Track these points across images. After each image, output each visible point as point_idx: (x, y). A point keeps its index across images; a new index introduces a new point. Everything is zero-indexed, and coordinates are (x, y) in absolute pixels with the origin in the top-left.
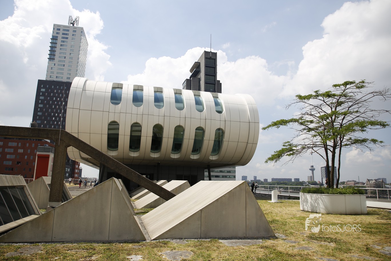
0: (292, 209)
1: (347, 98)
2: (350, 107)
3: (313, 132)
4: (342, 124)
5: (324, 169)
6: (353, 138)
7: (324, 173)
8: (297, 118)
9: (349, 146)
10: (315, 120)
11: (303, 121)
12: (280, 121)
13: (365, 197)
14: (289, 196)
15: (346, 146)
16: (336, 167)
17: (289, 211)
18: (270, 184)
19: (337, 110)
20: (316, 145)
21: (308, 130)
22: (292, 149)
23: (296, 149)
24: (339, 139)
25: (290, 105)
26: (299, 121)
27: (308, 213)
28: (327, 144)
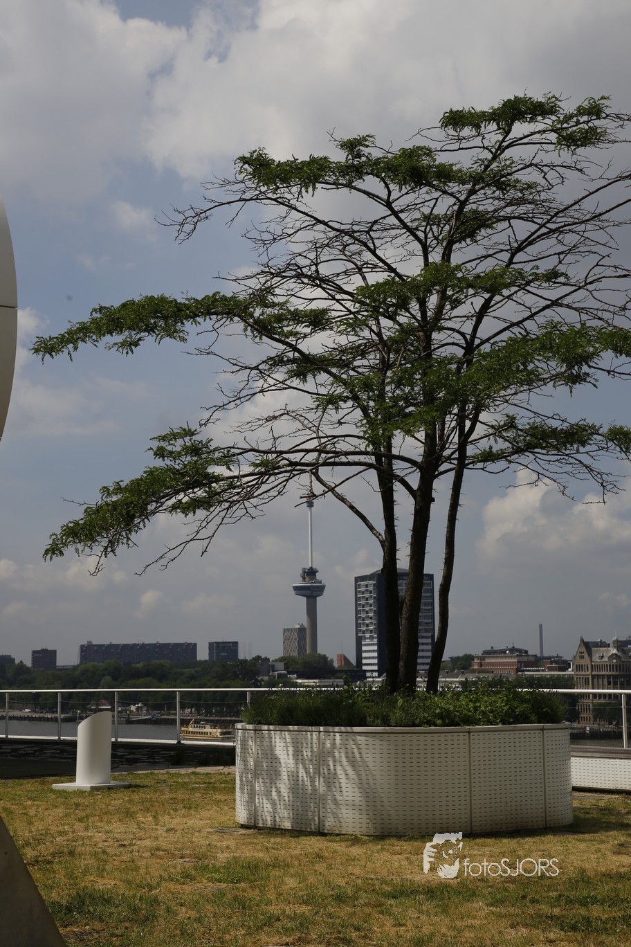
0: (190, 823)
1: (513, 194)
2: (520, 248)
3: (323, 377)
4: (473, 341)
5: (371, 588)
6: (523, 422)
7: (370, 611)
8: (241, 291)
9: (502, 464)
10: (337, 311)
11: (274, 316)
12: (141, 305)
13: (566, 735)
14: (180, 748)
15: (491, 466)
16: (431, 577)
17: (173, 837)
18: (69, 677)
19: (456, 259)
20: (337, 454)
21: (294, 366)
22: (207, 476)
23: (227, 473)
24: (454, 424)
25: (201, 215)
26: (251, 315)
27: (278, 840)
28: (395, 451)
